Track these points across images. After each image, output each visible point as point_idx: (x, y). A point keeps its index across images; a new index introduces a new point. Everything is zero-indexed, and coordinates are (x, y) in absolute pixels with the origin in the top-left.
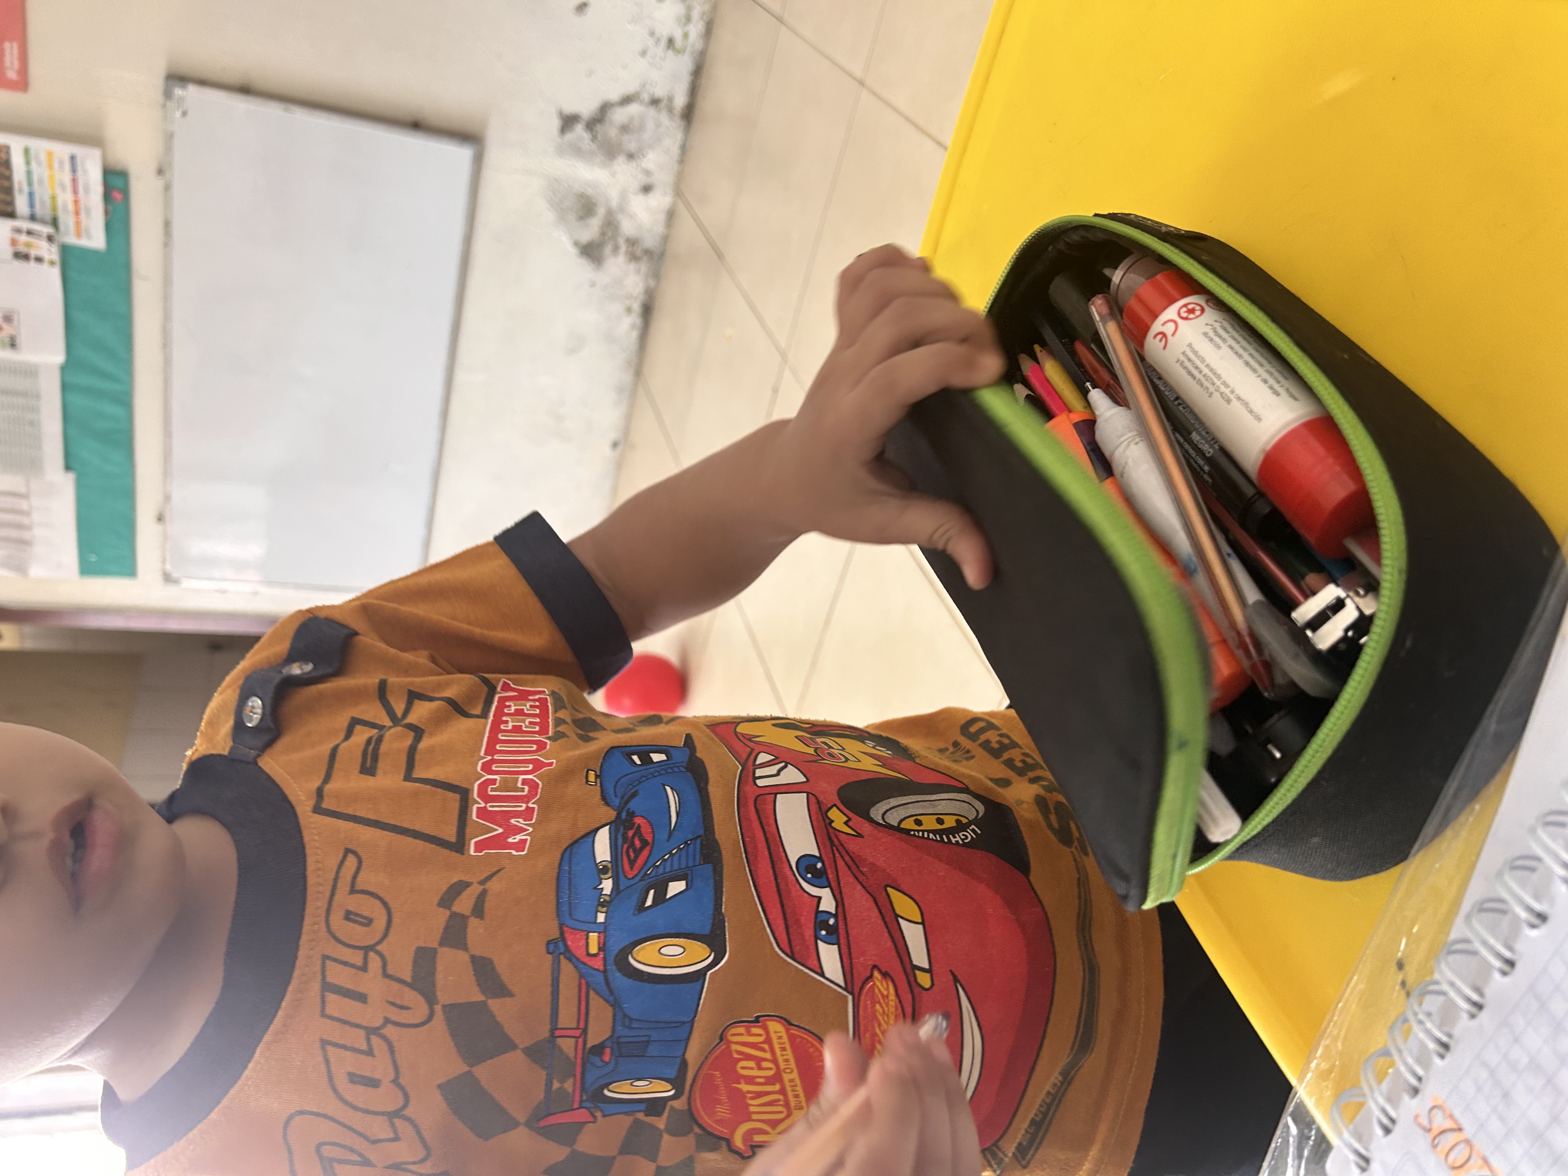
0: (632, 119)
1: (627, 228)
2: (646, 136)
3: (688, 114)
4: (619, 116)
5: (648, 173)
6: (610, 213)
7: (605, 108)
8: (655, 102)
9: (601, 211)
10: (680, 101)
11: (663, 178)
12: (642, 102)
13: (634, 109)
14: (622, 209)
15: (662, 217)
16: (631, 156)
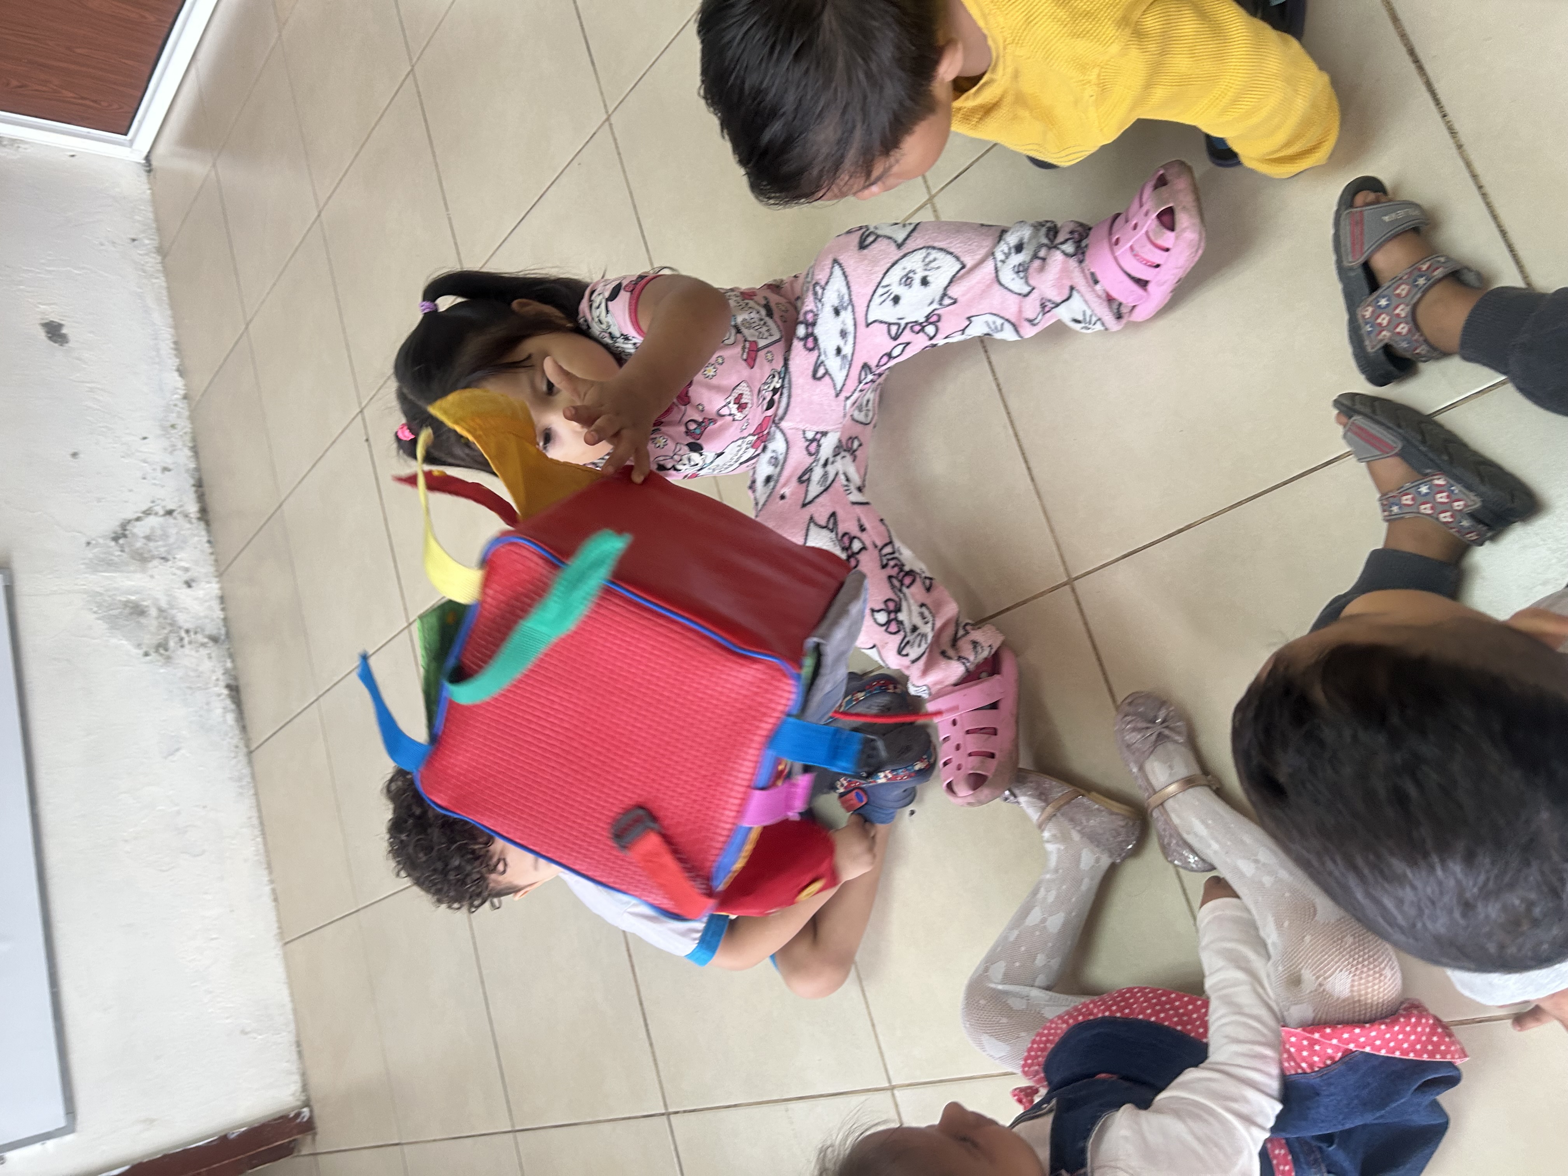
0: (153, 529)
1: (184, 620)
2: (171, 540)
3: (204, 514)
4: (140, 529)
5: (187, 570)
6: (161, 610)
7: (124, 525)
8: (170, 513)
9: (153, 612)
10: (193, 508)
11: (204, 569)
12: (156, 514)
13: (152, 521)
14: (172, 607)
15: (216, 605)
16: (165, 559)
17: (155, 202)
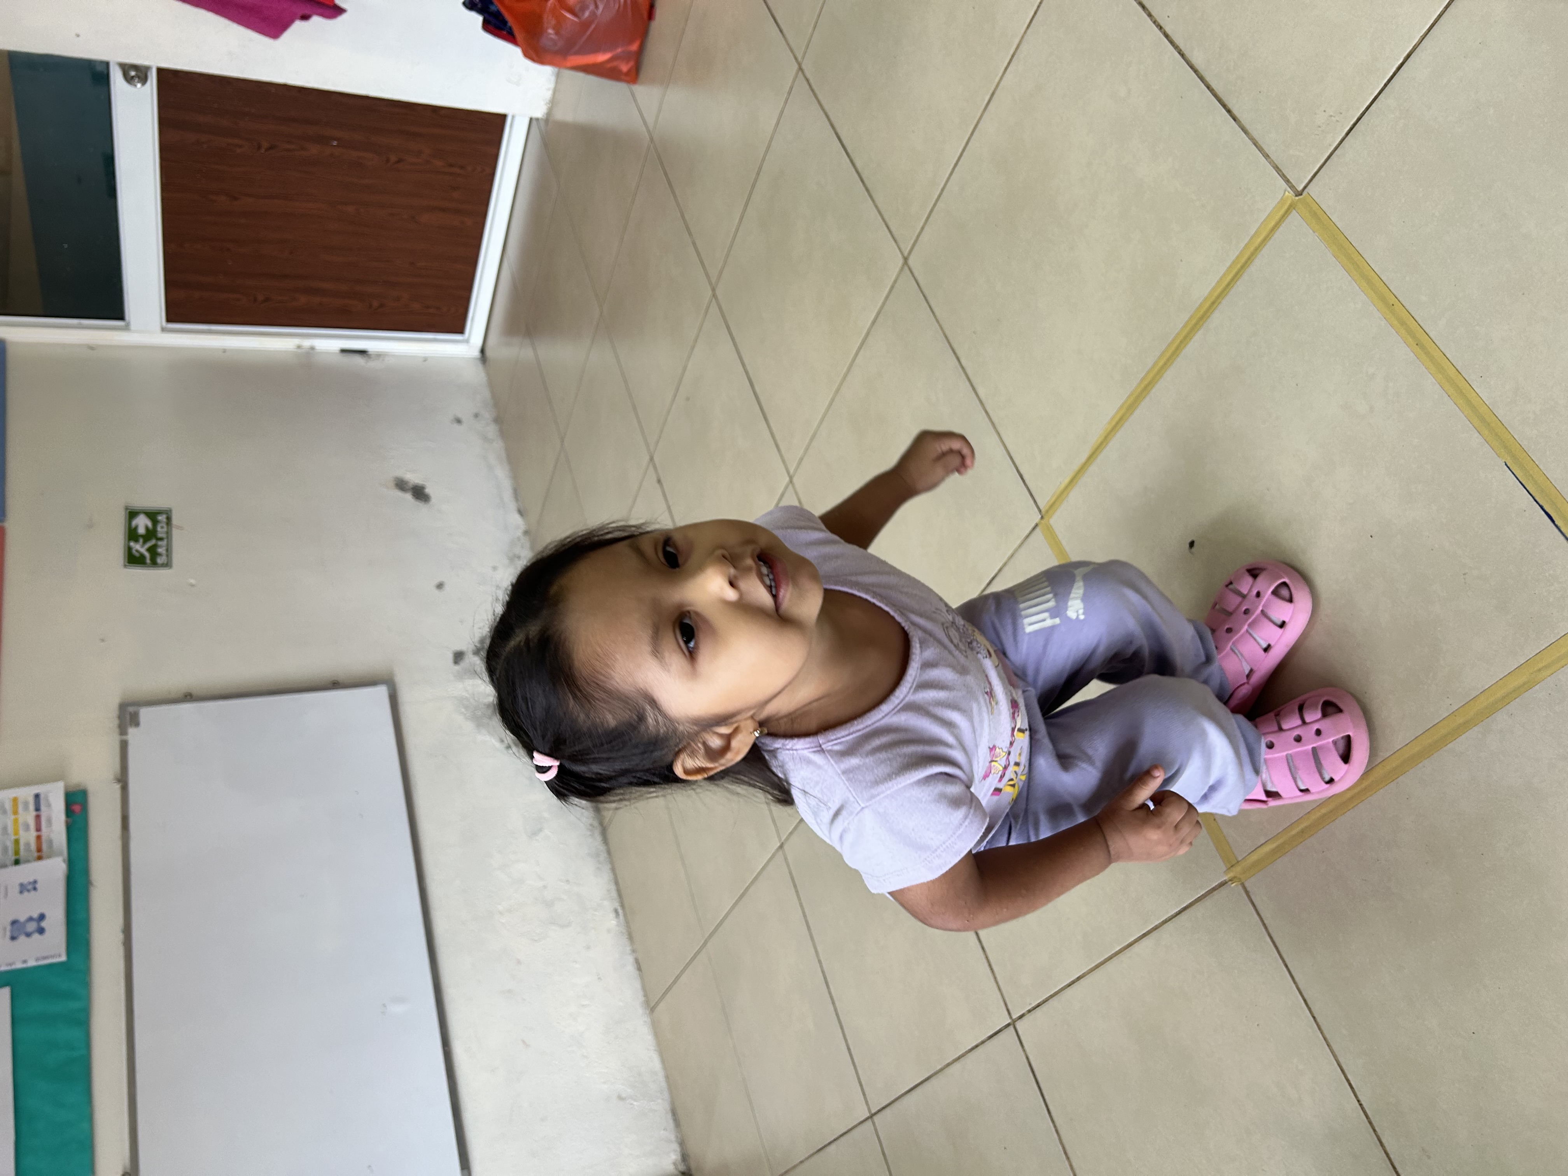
17: (491, 385)
